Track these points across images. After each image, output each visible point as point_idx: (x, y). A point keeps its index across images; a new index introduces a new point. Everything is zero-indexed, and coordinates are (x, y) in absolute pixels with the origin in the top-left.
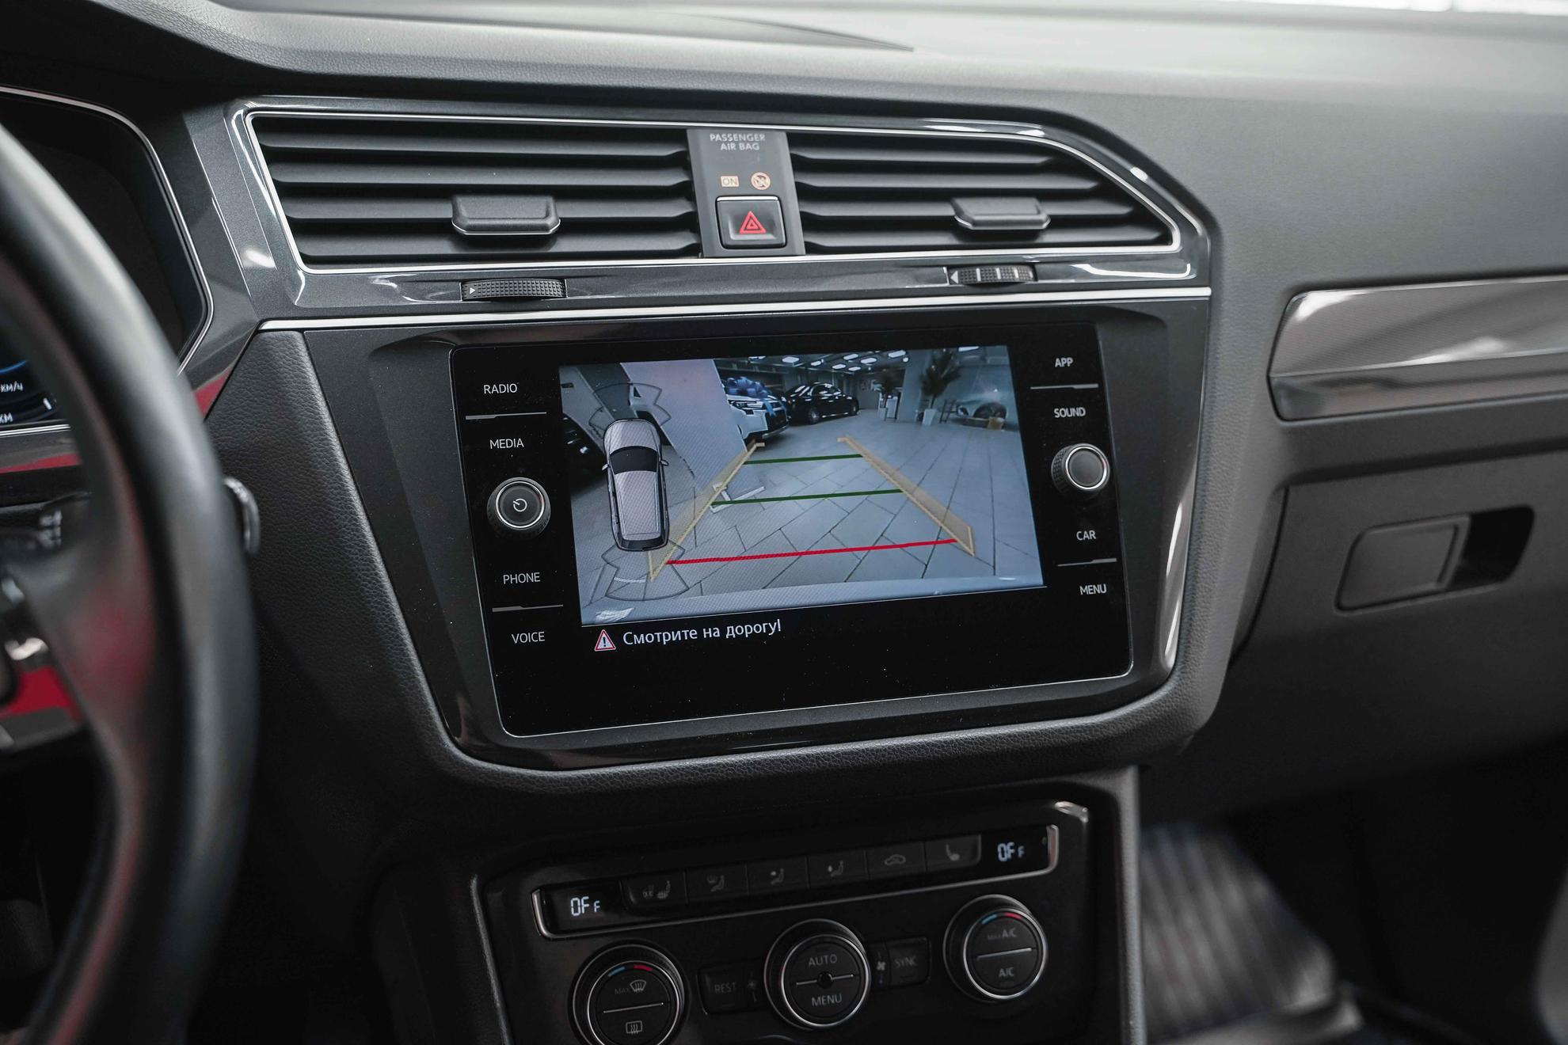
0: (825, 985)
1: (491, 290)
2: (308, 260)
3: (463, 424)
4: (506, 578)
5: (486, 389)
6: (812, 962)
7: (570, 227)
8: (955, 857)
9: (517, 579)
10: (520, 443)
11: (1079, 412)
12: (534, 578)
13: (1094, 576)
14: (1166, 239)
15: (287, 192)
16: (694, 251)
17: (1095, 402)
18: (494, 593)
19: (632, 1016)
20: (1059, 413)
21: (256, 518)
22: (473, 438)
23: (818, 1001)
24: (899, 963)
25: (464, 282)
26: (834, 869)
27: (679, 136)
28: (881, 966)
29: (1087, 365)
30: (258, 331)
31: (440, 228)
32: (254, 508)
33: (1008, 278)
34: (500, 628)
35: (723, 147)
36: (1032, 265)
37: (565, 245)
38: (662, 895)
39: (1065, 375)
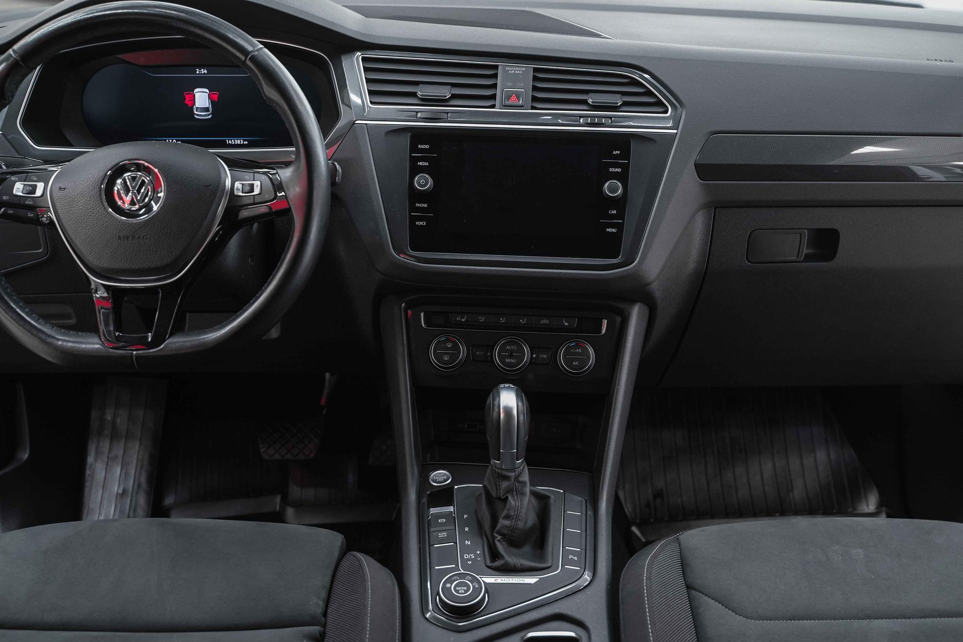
0: (511, 356)
1: (424, 115)
2: (372, 103)
3: (411, 157)
4: (417, 205)
5: (419, 146)
6: (508, 347)
7: (454, 97)
8: (566, 324)
9: (420, 205)
10: (427, 164)
11: (619, 170)
12: (425, 205)
13: (612, 226)
14: (666, 112)
15: (368, 81)
16: (493, 106)
17: (625, 168)
18: (413, 208)
19: (446, 354)
20: (611, 170)
21: (341, 173)
22: (413, 161)
23: (508, 360)
24: (541, 356)
25: (417, 112)
26: (523, 321)
27: (496, 67)
28: (534, 356)
29: (626, 154)
30: (354, 124)
31: (413, 95)
32: (340, 170)
33: (600, 122)
34: (413, 220)
35: (510, 72)
36: (611, 118)
37: (453, 102)
38: (463, 320)
39: (617, 157)
